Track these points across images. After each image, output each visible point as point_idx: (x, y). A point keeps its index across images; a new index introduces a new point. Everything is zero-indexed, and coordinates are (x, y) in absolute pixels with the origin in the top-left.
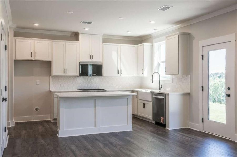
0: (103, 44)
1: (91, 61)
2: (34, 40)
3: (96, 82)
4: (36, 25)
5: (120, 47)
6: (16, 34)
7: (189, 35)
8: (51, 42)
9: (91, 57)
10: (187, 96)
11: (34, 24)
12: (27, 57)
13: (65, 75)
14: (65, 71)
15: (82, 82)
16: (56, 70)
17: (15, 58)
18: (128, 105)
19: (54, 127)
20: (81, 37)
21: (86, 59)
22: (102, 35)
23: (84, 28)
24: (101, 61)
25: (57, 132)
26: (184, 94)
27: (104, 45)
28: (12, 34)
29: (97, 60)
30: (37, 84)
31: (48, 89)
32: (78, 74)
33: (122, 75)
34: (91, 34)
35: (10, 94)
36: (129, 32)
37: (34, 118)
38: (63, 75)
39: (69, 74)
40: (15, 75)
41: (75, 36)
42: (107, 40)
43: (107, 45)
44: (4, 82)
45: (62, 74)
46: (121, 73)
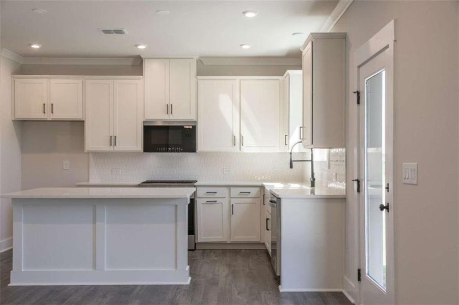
0: (197, 78)
1: (168, 118)
2: (50, 78)
4: (35, 46)
5: (240, 82)
8: (83, 82)
9: (169, 109)
11: (30, 45)
13: (111, 149)
14: (113, 141)
16: (94, 140)
17: (15, 116)
18: (176, 221)
20: (146, 65)
22: (196, 57)
23: (136, 45)
24: (192, 117)
27: (199, 81)
30: (64, 168)
32: (141, 148)
33: (245, 150)
34: (170, 59)
36: (246, 47)
38: (108, 150)
39: (121, 147)
43: (209, 83)
45: (106, 148)
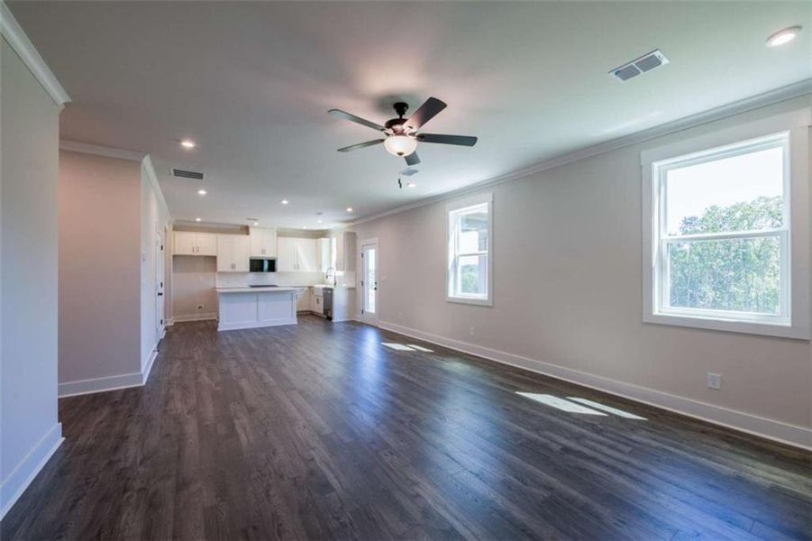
0: (277, 238)
1: (263, 256)
2: (197, 234)
3: (269, 278)
4: (198, 220)
6: (176, 228)
7: (355, 234)
9: (263, 252)
10: (352, 290)
11: (195, 218)
12: (188, 252)
13: (233, 270)
14: (233, 266)
15: (254, 278)
16: (222, 265)
17: (174, 253)
19: (215, 324)
20: (251, 230)
21: (258, 255)
22: (276, 228)
24: (275, 256)
25: (217, 327)
26: (349, 289)
27: (278, 240)
28: (170, 228)
29: (269, 255)
30: (200, 280)
31: (212, 286)
32: (248, 270)
34: (262, 228)
35: (168, 290)
37: (196, 317)
39: (238, 269)
40: (175, 270)
41: (245, 230)
42: (282, 234)
43: (281, 240)
44: (161, 278)
45: (230, 270)
46: (298, 268)
